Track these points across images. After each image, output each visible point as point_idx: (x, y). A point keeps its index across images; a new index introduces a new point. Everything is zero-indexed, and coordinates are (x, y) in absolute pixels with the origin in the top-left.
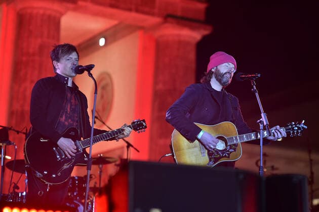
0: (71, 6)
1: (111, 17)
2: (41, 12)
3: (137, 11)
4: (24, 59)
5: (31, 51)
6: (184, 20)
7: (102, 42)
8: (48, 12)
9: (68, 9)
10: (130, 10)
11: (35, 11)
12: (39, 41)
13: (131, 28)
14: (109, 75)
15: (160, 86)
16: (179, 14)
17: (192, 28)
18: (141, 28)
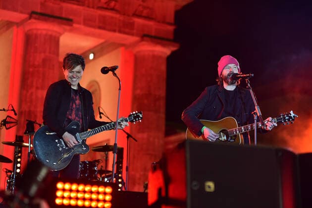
0: (68, 28)
1: (99, 36)
2: (44, 32)
3: (120, 32)
4: (31, 70)
5: (36, 63)
6: (157, 39)
7: (91, 56)
8: (50, 33)
9: (65, 31)
10: (114, 31)
11: (39, 32)
12: (42, 55)
13: (115, 46)
14: (97, 83)
15: (138, 92)
16: (153, 34)
17: (164, 45)
18: (123, 45)
